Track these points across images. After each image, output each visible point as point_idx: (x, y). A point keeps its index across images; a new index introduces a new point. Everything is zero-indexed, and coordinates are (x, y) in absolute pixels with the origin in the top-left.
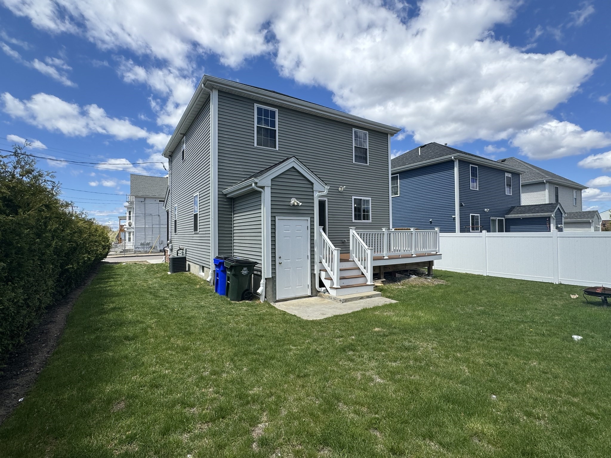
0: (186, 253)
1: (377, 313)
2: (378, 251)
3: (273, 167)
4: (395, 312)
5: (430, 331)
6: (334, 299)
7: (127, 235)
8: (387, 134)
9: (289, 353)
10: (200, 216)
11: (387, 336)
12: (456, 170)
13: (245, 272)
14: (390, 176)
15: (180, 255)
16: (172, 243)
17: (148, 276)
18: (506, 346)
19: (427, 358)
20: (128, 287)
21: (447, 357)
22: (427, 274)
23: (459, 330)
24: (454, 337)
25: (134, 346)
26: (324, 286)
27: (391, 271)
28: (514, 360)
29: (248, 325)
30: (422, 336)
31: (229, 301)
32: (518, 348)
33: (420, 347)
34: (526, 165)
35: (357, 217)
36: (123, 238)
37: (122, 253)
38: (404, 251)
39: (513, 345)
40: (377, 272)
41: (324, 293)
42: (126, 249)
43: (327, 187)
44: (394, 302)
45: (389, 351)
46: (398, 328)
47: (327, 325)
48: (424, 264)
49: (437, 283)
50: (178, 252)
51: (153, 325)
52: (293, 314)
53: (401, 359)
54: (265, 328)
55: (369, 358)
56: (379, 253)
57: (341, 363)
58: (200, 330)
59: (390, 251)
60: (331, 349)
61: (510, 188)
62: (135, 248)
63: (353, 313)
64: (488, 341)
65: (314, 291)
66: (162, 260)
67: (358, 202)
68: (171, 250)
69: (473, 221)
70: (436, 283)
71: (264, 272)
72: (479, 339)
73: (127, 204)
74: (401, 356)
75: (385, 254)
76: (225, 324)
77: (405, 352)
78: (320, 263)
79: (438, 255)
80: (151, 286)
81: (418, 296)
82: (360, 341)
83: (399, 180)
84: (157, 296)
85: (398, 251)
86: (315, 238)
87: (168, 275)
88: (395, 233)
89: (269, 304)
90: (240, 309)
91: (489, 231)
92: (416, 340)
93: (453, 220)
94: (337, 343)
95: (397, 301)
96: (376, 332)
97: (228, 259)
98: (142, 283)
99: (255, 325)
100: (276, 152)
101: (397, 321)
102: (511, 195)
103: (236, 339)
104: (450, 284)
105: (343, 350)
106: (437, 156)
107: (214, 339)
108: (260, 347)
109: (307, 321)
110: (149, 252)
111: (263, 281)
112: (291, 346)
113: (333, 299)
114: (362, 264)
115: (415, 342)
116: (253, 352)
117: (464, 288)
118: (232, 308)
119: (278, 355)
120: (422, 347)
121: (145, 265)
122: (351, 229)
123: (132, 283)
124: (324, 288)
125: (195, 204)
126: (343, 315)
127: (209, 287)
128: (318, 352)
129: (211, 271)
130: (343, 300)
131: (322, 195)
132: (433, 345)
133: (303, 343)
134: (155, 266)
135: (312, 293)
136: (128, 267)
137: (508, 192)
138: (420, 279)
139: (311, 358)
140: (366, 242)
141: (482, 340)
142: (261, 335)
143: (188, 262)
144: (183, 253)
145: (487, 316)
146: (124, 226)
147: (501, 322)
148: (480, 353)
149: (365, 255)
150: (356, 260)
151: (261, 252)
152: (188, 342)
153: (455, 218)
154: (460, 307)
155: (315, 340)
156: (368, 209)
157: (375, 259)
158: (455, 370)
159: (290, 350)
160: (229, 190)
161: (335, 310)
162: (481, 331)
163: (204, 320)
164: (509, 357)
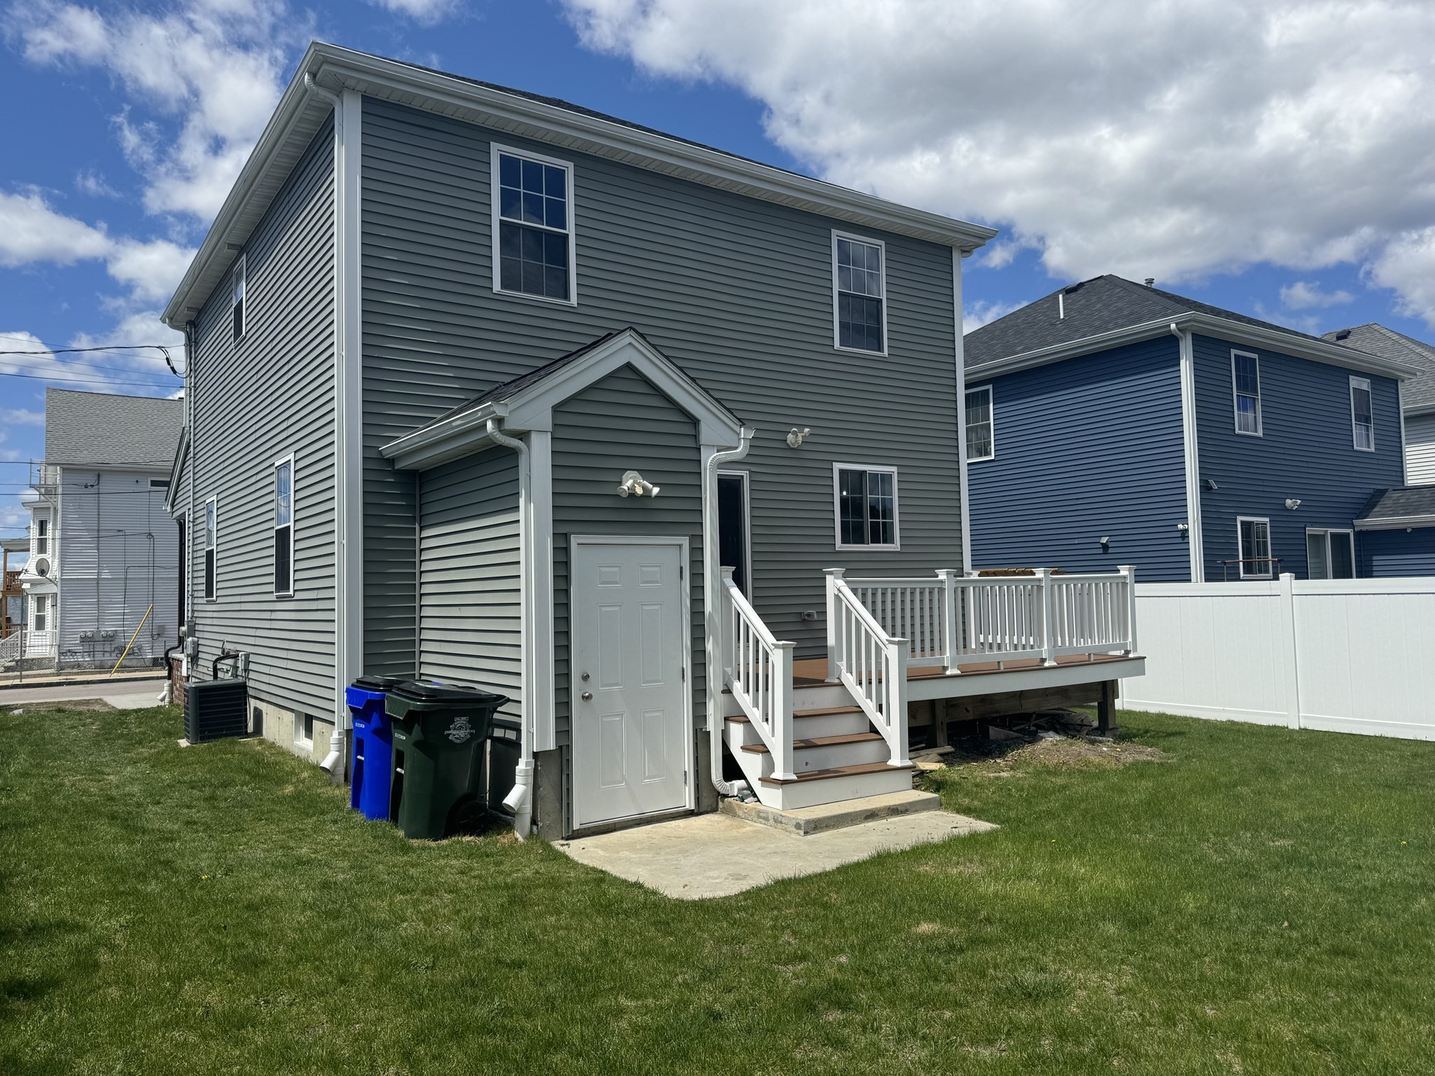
0: (246, 670)
1: (926, 868)
2: (923, 650)
3: (561, 363)
4: (989, 865)
5: (1111, 929)
6: (776, 821)
7: (32, 605)
8: (949, 250)
9: (613, 1025)
10: (300, 535)
11: (961, 950)
12: (1186, 368)
13: (462, 733)
14: (961, 393)
15: (226, 677)
16: (197, 634)
17: (106, 757)
18: (1370, 975)
19: (1100, 1027)
20: (27, 798)
21: (1170, 1020)
22: (1097, 729)
23: (1209, 922)
24: (1192, 950)
25: (46, 1017)
26: (740, 775)
27: (970, 716)
28: (1398, 1024)
29: (467, 926)
30: (1083, 948)
31: (401, 840)
32: (1409, 981)
33: (1074, 989)
34: (1419, 350)
35: (853, 533)
36: (16, 620)
37: (11, 674)
38: (1016, 647)
39: (1395, 971)
40: (923, 720)
41: (743, 800)
42: (26, 657)
43: (746, 433)
44: (983, 826)
45: (967, 1005)
46: (1001, 920)
47: (752, 915)
48: (1084, 690)
49: (1130, 759)
50: (219, 666)
51: (119, 936)
52: (632, 879)
53: (1009, 1034)
54: (530, 934)
55: (900, 1032)
56: (928, 656)
57: (798, 1056)
58: (293, 949)
59: (965, 647)
60: (766, 1003)
61: (1367, 428)
62: (61, 654)
63: (843, 869)
64: (1309, 960)
65: (705, 794)
66: (160, 697)
67: (853, 481)
68: (194, 659)
69: (1249, 542)
70: (1128, 758)
71: (528, 731)
72: (1278, 952)
73: (32, 495)
74: (1011, 1022)
75: (948, 658)
76: (384, 926)
77: (1022, 1009)
78: (726, 695)
79: (1134, 664)
80: (114, 793)
81: (1067, 808)
82: (867, 972)
83: (991, 405)
84: (135, 830)
85: (995, 647)
86: (708, 608)
87: (179, 751)
88: (981, 585)
89: (547, 847)
90: (442, 869)
91: (1301, 574)
92: (1061, 962)
93: (1180, 540)
94: (786, 982)
95: (994, 826)
96: (923, 938)
97: (399, 689)
98: (81, 780)
99: (495, 925)
100: (570, 310)
101: (996, 895)
102: (1372, 449)
103: (423, 976)
104: (1175, 760)
105: (807, 1005)
106: (1120, 321)
107: (342, 981)
108: (510, 1005)
109: (681, 905)
110: (112, 667)
111: (527, 764)
112: (623, 1001)
113: (771, 821)
114: (869, 696)
115: (1057, 972)
116: (484, 1026)
117: (1224, 775)
118: (413, 866)
119: (575, 1033)
120: (1083, 986)
121: (95, 715)
122: (831, 573)
123: (43, 784)
124: (741, 783)
125: (280, 492)
126: (809, 879)
127: (328, 792)
128: (717, 1017)
129: (335, 735)
130: (808, 822)
131: (729, 459)
132: (1120, 980)
133: (667, 985)
134: (132, 718)
135: (698, 800)
136: (31, 724)
137: (1363, 441)
138: (1071, 745)
139: (692, 1040)
140: (884, 618)
141: (1289, 956)
142: (513, 962)
143: (253, 703)
144: (235, 668)
145: (1305, 870)
146: (19, 573)
147: (1350, 891)
148: (1283, 1002)
149: (878, 664)
150: (849, 679)
151: (520, 660)
152: (247, 996)
153: (1187, 530)
154: (1213, 839)
155: (707, 974)
156: (888, 505)
157: (912, 677)
158: (1197, 1067)
159: (619, 1012)
160: (403, 445)
161: (777, 859)
162: (1286, 924)
163: (309, 913)
164: (1382, 1014)
